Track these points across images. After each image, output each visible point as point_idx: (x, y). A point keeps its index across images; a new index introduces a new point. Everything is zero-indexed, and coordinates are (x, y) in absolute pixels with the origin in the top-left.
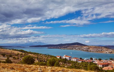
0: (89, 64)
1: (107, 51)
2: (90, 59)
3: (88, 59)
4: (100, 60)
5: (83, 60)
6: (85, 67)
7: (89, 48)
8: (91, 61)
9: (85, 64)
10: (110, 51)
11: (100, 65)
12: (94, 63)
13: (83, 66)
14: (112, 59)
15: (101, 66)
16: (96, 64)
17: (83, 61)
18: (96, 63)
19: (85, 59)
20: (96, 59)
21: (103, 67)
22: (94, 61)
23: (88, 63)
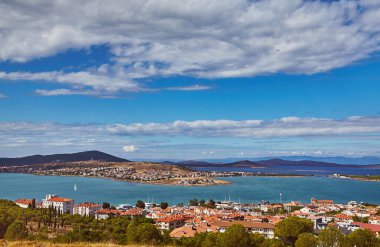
0: (132, 223)
1: (183, 179)
2: (137, 206)
3: (129, 208)
4: (164, 206)
5: (112, 211)
6: (119, 232)
7: (134, 171)
8: (140, 211)
9: (121, 224)
10: (193, 179)
11: (163, 223)
12: (147, 217)
13: (111, 230)
14: (195, 203)
15: (168, 225)
16: (152, 221)
17: (111, 215)
18: (155, 216)
19: (121, 206)
20: (155, 206)
21: (172, 229)
22: (149, 211)
23: (130, 219)
